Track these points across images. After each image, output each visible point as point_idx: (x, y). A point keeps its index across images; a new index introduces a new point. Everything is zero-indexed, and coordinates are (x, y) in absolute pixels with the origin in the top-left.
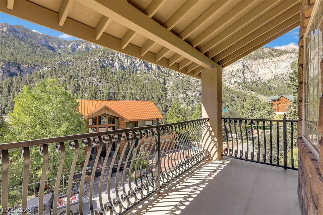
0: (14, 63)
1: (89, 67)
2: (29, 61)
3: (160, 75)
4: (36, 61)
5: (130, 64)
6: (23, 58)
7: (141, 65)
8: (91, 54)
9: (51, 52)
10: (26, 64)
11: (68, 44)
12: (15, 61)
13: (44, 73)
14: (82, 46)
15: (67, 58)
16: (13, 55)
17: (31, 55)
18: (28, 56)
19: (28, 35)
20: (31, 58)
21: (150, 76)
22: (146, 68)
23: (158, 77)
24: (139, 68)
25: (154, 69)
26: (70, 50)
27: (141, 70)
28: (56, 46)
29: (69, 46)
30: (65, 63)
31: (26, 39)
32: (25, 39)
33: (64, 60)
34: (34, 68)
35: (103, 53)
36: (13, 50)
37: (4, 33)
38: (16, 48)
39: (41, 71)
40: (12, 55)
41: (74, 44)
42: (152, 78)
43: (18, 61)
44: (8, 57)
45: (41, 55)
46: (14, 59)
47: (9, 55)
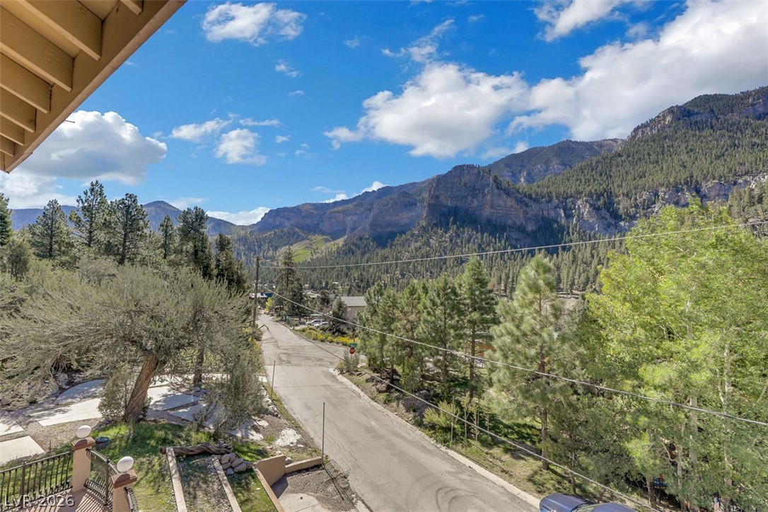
0: (686, 183)
2: (722, 168)
4: (741, 164)
6: (707, 165)
10: (714, 178)
12: (689, 179)
13: (762, 188)
16: (685, 167)
17: (726, 153)
18: (718, 158)
19: (719, 110)
20: (725, 160)
31: (714, 121)
32: (711, 123)
34: (735, 183)
36: (684, 157)
37: (667, 129)
38: (691, 151)
39: (753, 185)
40: (682, 168)
43: (695, 178)
44: (674, 174)
45: (755, 143)
46: (687, 174)
47: (677, 169)
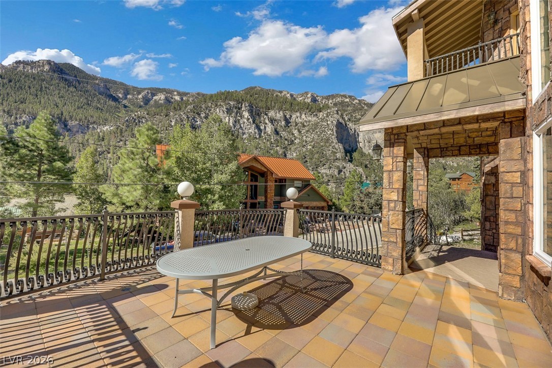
0: (58, 118)
1: (172, 127)
2: (81, 115)
3: (278, 142)
4: (92, 117)
5: (233, 125)
6: (72, 111)
7: (250, 126)
8: (175, 108)
9: (113, 103)
10: (76, 120)
11: (139, 93)
12: (60, 115)
13: (104, 133)
14: (160, 96)
15: (139, 113)
16: (57, 106)
17: (83, 107)
18: (78, 108)
19: (80, 79)
20: (83, 111)
21: (263, 144)
22: (256, 131)
23: (274, 145)
24: (246, 131)
25: (269, 133)
26: (141, 101)
27: (249, 134)
28: (120, 95)
29: (140, 96)
30: (135, 120)
31: (77, 84)
32: (75, 84)
33: (133, 115)
34: (88, 127)
35: (194, 107)
36: (58, 101)
37: (45, 74)
38: (62, 97)
39: (99, 131)
40: (56, 107)
41: (148, 92)
42: (265, 147)
43: (64, 115)
44: (49, 109)
45: (99, 107)
46: (59, 112)
47: (52, 106)
